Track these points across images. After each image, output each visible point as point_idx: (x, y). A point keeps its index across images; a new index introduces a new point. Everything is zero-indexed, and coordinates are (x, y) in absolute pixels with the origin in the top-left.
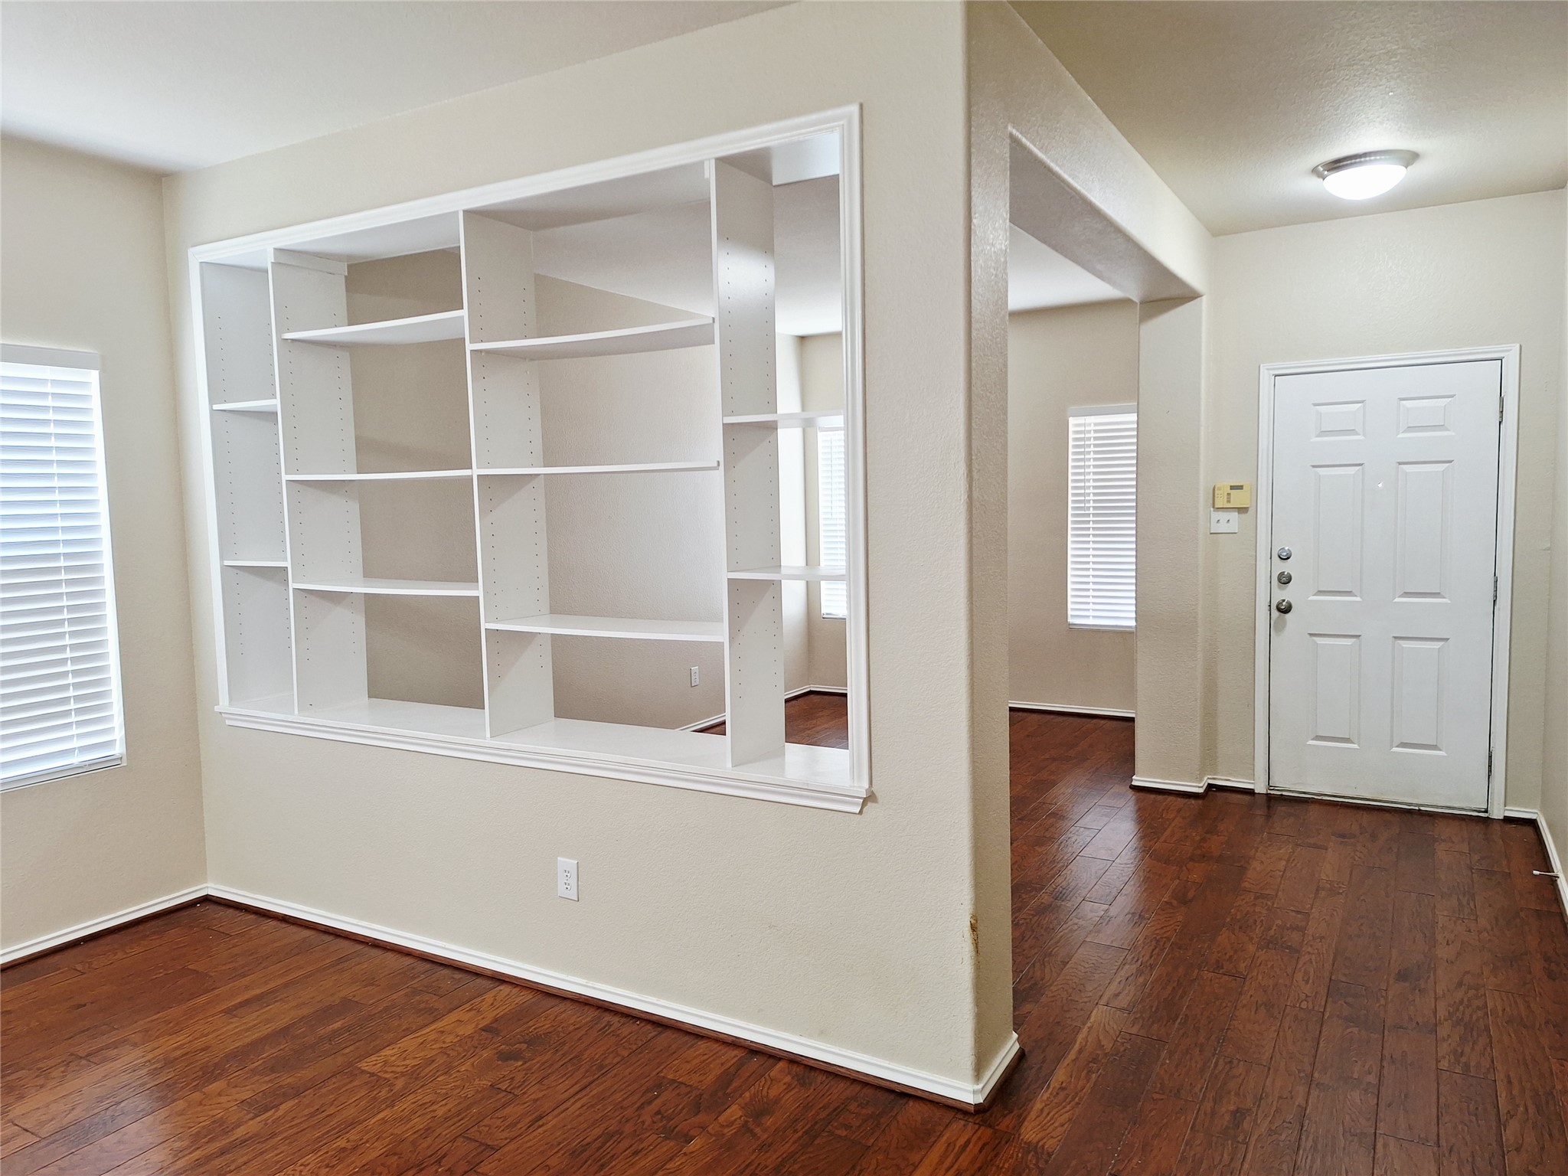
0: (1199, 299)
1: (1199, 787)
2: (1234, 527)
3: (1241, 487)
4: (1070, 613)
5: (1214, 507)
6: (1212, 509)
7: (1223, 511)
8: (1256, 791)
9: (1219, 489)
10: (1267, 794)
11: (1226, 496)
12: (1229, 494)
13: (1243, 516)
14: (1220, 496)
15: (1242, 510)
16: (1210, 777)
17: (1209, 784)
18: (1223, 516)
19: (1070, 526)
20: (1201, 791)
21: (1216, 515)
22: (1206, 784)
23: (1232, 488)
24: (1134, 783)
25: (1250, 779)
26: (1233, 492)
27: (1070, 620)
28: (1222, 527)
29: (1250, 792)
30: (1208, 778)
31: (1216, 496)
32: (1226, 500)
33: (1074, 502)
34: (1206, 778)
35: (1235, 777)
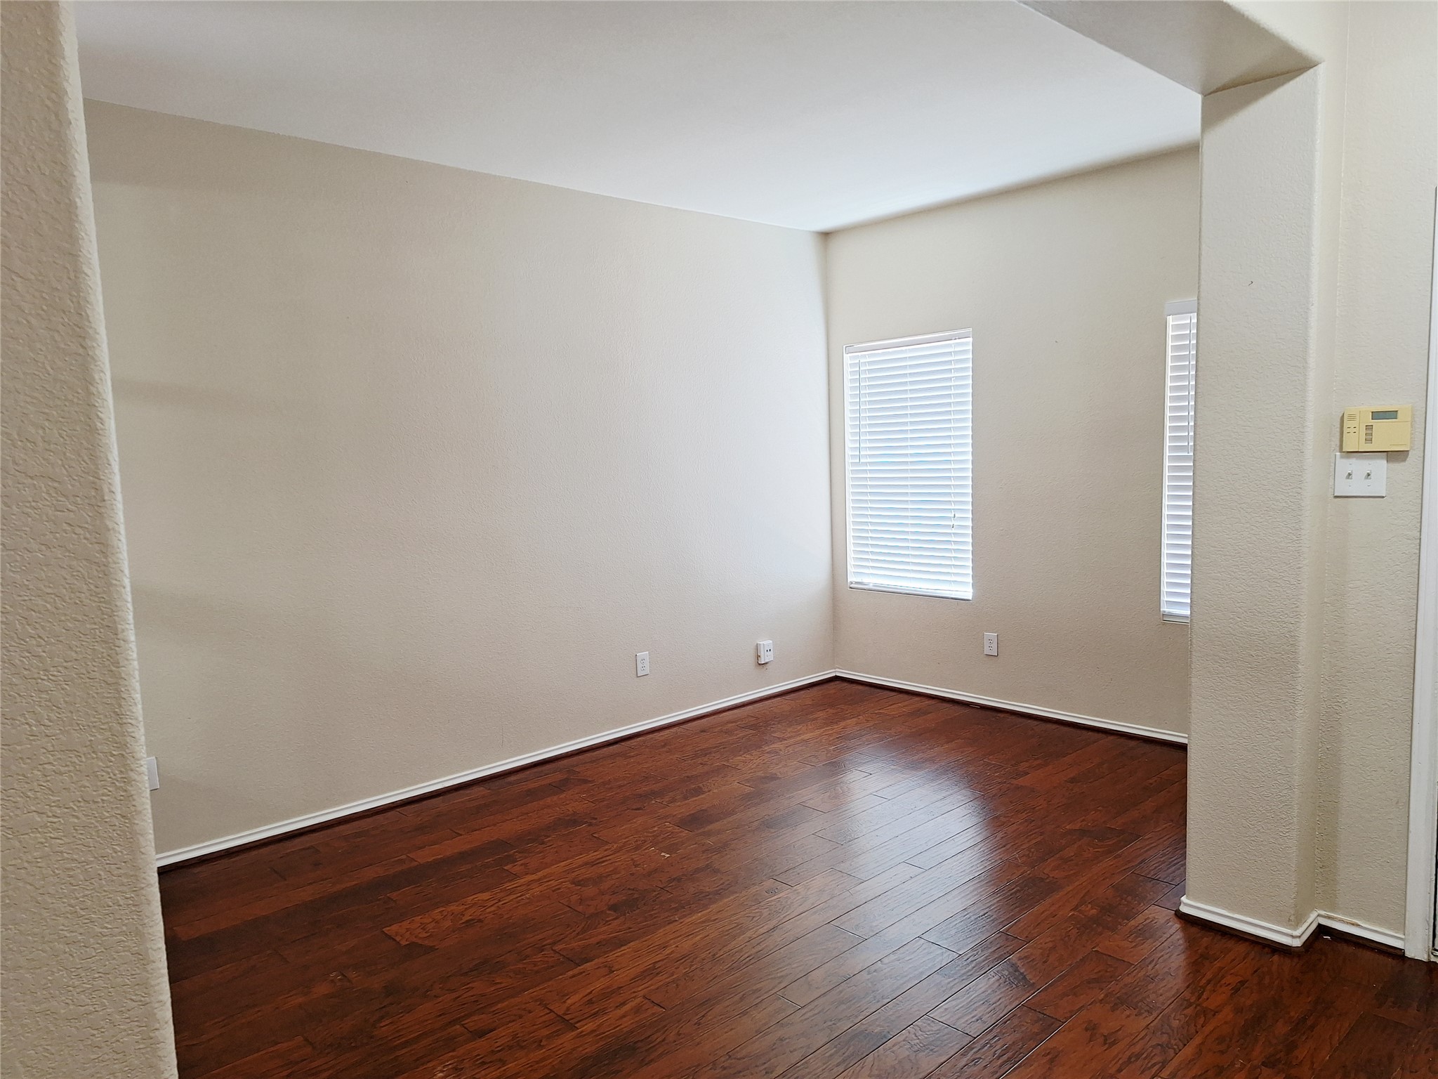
0: (1312, 70)
1: (1293, 937)
2: (1378, 486)
3: (1392, 415)
4: (1164, 598)
5: (1341, 450)
6: (1338, 454)
7: (1357, 458)
8: (1408, 954)
9: (1352, 417)
10: (1429, 963)
11: (1363, 431)
12: (1369, 427)
13: (1397, 466)
14: (1352, 430)
15: (1395, 456)
16: (1323, 913)
17: (1320, 926)
18: (1359, 466)
19: (1167, 473)
20: (1297, 943)
21: (1345, 465)
22: (1314, 926)
23: (1377, 415)
24: (1184, 909)
25: (1396, 930)
26: (1377, 424)
27: (1165, 609)
28: (1356, 487)
29: (1396, 954)
30: (1319, 915)
31: (1345, 430)
32: (1363, 437)
33: (1173, 439)
34: (1313, 916)
35: (1368, 920)
